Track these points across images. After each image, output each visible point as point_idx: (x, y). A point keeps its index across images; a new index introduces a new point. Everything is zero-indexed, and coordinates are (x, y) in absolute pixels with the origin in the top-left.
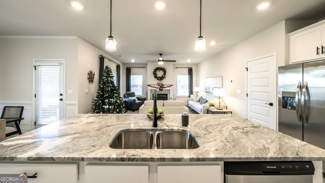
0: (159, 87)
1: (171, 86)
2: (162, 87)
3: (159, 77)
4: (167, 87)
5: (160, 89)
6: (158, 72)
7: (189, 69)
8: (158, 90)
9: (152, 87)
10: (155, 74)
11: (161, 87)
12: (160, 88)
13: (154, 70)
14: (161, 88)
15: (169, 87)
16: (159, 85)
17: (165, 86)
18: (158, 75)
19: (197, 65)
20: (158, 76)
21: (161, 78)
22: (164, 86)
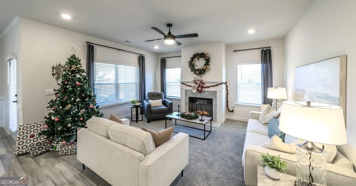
0: (197, 86)
1: (218, 84)
2: (201, 86)
3: (198, 70)
4: (211, 86)
5: (198, 90)
6: (197, 61)
7: (262, 50)
8: (195, 91)
9: (186, 85)
10: (192, 65)
11: (199, 86)
12: (198, 88)
13: (191, 58)
14: (200, 89)
15: (214, 86)
16: (197, 83)
17: (206, 85)
18: (196, 66)
19: (283, 39)
20: (196, 68)
21: (201, 72)
22: (203, 84)
